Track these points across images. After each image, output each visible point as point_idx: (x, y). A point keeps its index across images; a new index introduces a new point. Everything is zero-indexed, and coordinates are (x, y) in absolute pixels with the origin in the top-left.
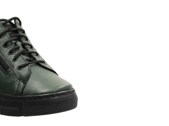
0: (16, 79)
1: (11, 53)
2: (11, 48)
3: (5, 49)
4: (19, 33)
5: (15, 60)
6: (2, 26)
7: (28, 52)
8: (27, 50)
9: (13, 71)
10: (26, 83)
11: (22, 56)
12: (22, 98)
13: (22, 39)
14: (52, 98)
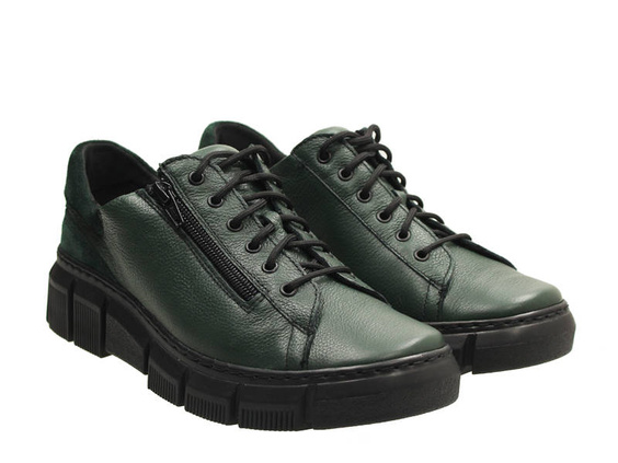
0: (281, 323)
1: (254, 246)
2: (254, 234)
3: (237, 236)
4: (270, 189)
5: (270, 266)
6: (219, 169)
7: (301, 242)
8: (299, 238)
9: (271, 301)
10: (314, 333)
11: (288, 254)
12: (305, 375)
13: (280, 206)
14: (379, 376)
